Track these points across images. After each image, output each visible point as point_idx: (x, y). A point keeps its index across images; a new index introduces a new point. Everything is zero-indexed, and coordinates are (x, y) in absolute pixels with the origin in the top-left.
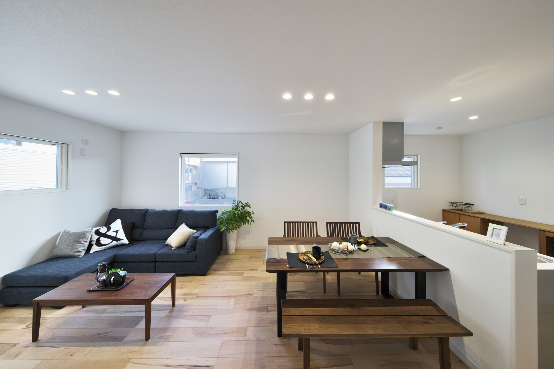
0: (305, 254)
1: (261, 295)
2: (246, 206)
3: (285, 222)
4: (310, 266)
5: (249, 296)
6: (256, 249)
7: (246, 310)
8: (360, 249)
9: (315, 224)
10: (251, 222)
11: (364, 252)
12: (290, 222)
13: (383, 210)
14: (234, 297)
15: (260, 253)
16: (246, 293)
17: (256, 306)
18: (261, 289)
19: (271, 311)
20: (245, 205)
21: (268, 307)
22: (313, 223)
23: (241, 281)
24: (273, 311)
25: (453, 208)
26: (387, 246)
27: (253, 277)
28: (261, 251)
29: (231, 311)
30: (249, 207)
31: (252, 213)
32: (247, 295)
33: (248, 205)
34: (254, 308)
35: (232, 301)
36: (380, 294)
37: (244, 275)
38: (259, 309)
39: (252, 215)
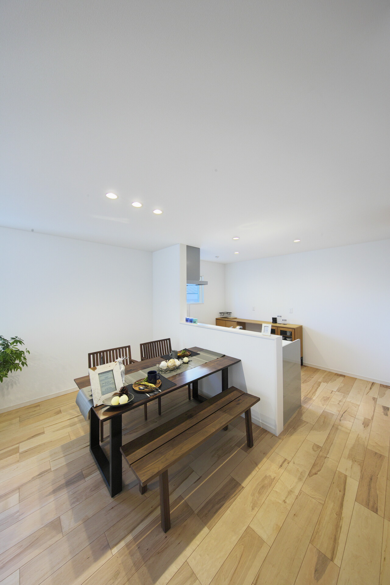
0: (138, 383)
1: (65, 463)
2: (13, 343)
3: (89, 355)
4: (151, 394)
5: (42, 475)
6: (29, 404)
7: (47, 496)
8: (184, 363)
9: (127, 349)
10: (21, 365)
11: (187, 364)
13: (189, 323)
14: (13, 491)
15: (38, 408)
16: (38, 474)
17: (63, 482)
18: (62, 455)
19: (90, 474)
20: (13, 341)
21: (83, 472)
22: (125, 347)
23: (18, 461)
24: (92, 473)
25: (222, 316)
26: (199, 354)
27: (39, 446)
28: (39, 406)
29: (18, 514)
30: (21, 342)
31: (25, 352)
32: (39, 475)
33: (17, 341)
34: (61, 485)
35: (14, 498)
36: (192, 398)
37: (21, 451)
38: (69, 483)
39: (26, 354)
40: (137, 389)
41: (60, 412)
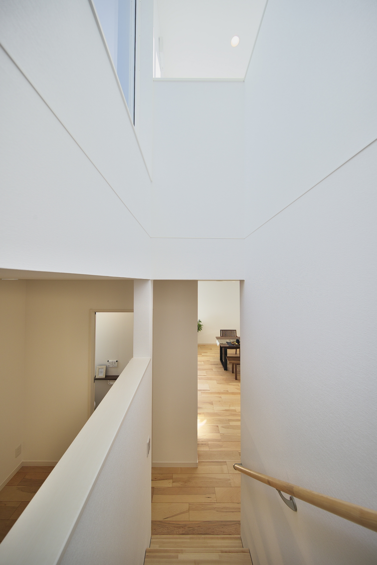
1: (214, 361)
3: (221, 330)
9: (235, 331)
12: (223, 330)
21: (218, 364)
22: (234, 330)
38: (215, 364)
39: (202, 326)
40: (232, 343)
41: (211, 349)
